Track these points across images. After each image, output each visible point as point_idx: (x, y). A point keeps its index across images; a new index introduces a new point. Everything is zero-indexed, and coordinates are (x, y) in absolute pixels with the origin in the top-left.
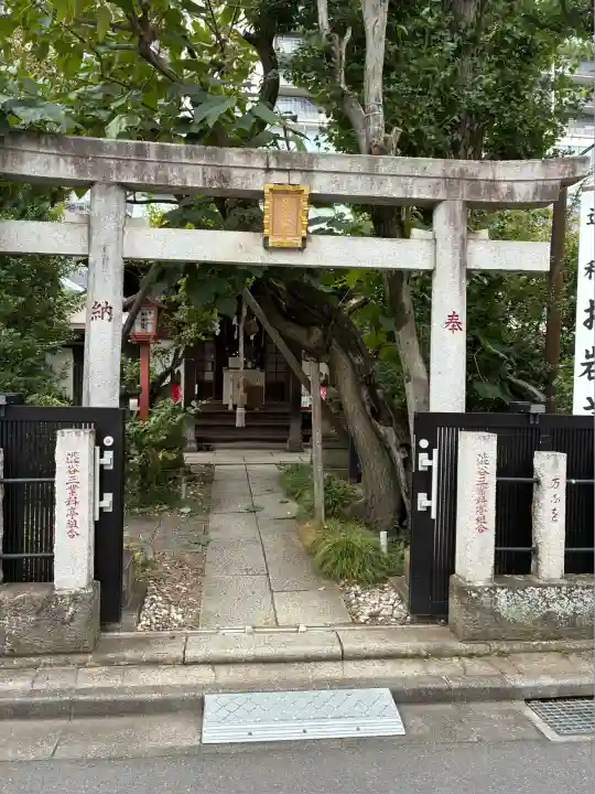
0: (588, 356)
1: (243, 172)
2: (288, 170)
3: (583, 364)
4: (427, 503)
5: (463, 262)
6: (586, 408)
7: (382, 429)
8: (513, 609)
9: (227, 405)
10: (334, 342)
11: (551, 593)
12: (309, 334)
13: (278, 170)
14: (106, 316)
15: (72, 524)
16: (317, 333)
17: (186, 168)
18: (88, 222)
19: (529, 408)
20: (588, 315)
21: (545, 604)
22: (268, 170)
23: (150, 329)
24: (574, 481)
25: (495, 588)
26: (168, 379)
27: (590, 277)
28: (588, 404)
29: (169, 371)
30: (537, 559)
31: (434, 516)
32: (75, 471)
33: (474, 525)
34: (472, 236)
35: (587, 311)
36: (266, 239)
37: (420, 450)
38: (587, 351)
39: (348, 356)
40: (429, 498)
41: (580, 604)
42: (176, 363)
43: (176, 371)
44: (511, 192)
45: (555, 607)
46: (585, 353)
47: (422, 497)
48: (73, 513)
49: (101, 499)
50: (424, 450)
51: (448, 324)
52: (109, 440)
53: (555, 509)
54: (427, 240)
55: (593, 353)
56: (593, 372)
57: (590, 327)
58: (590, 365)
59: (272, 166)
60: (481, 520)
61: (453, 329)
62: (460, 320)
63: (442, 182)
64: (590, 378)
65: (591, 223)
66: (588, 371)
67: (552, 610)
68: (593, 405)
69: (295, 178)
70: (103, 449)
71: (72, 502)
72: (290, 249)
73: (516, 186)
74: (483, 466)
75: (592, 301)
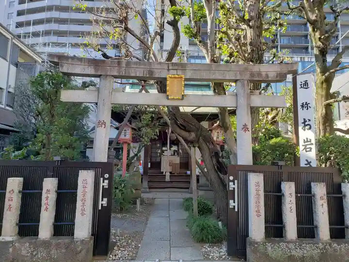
0: (305, 142)
1: (159, 70)
2: (177, 70)
3: (303, 146)
4: (234, 204)
5: (248, 104)
6: (305, 164)
7: (222, 176)
8: (275, 253)
9: (163, 172)
10: (201, 138)
11: (291, 246)
12: (190, 135)
13: (172, 69)
14: (103, 126)
15: (83, 210)
16: (193, 134)
17: (137, 69)
18: (98, 90)
19: (278, 163)
20: (303, 125)
21: (289, 251)
22: (168, 70)
24: (299, 195)
25: (265, 243)
27: (303, 110)
28: (307, 163)
29: (136, 155)
30: (285, 230)
31: (236, 210)
33: (255, 213)
35: (302, 123)
36: (168, 96)
38: (304, 140)
39: (207, 145)
40: (234, 202)
41: (305, 252)
42: (139, 151)
44: (267, 76)
45: (293, 253)
46: (303, 141)
47: (231, 202)
48: (84, 205)
49: (102, 200)
50: (231, 181)
51: (243, 129)
52: (107, 176)
53: (291, 207)
54: (233, 95)
55: (307, 141)
56: (308, 148)
57: (305, 130)
58: (306, 146)
59: (170, 68)
60: (258, 211)
61: (245, 131)
62: (248, 127)
63: (238, 73)
64: (306, 151)
65: (302, 87)
66: (305, 148)
67: (292, 254)
68: (309, 163)
69: (180, 72)
70: (104, 179)
71: (83, 200)
72: (177, 99)
73: (269, 74)
74: (258, 187)
75: (304, 120)
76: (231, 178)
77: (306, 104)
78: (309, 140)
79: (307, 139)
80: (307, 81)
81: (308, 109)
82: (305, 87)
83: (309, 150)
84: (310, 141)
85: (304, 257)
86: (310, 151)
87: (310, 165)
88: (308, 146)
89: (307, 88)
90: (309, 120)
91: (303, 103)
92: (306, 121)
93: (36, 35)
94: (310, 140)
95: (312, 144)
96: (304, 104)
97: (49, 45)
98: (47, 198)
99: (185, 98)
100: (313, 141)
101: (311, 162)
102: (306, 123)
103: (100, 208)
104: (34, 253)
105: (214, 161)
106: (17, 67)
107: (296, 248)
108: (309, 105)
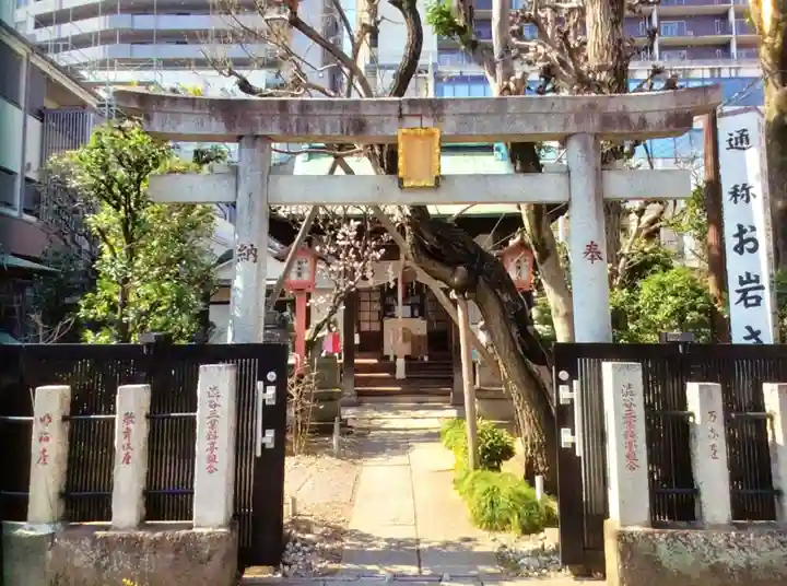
0: (742, 282)
1: (379, 119)
2: (421, 115)
3: (738, 291)
4: (571, 439)
5: (599, 192)
6: (746, 338)
8: (676, 558)
10: (481, 279)
11: (718, 540)
12: (455, 273)
13: (411, 115)
14: (252, 257)
15: (212, 459)
16: (462, 270)
18: (235, 172)
20: (736, 241)
21: (711, 553)
22: (401, 116)
25: (652, 534)
27: (736, 202)
28: (748, 333)
30: (701, 503)
31: (579, 453)
32: (215, 405)
33: (625, 462)
34: (606, 166)
35: (735, 236)
36: (401, 181)
37: (560, 382)
38: (741, 278)
39: (496, 294)
40: (573, 434)
41: (753, 555)
44: (643, 121)
45: (724, 558)
46: (738, 279)
47: (565, 432)
48: (212, 448)
49: (264, 435)
50: (563, 383)
51: (586, 253)
52: (272, 376)
53: (713, 446)
54: (561, 173)
55: (749, 279)
56: (752, 298)
57: (741, 252)
58: (745, 292)
59: (406, 111)
60: (631, 456)
61: (593, 258)
62: (599, 249)
63: (573, 117)
64: (747, 305)
65: (732, 147)
66: (744, 298)
67: (721, 560)
68: (755, 334)
69: (427, 122)
70: (267, 383)
71: (212, 437)
72: (424, 188)
73: (648, 116)
74: (628, 398)
75: (740, 227)
76: (564, 375)
77: (743, 188)
78: (753, 278)
79: (748, 275)
80: (744, 130)
81: (748, 200)
82: (739, 145)
83: (753, 301)
84: (757, 281)
85: (749, 567)
86: (758, 304)
87: (758, 340)
88: (750, 294)
89: (745, 149)
90: (753, 229)
91: (736, 186)
92: (745, 231)
93: (81, 42)
94: (757, 277)
95: (762, 288)
96: (739, 188)
97: (112, 64)
98: (127, 433)
99: (442, 183)
100: (765, 281)
101: (759, 332)
102: (745, 237)
103: (259, 454)
104: (104, 563)
105: (514, 334)
106: (42, 121)
107: (730, 547)
108: (751, 191)
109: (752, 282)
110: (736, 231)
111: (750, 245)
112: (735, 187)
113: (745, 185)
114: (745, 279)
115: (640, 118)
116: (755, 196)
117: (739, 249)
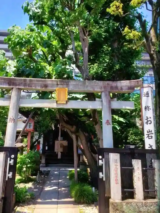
0: (148, 132)
1: (51, 85)
2: (63, 85)
3: (147, 135)
4: (102, 176)
5: (110, 107)
6: (149, 147)
7: (94, 155)
9: (56, 152)
10: (80, 129)
11: (140, 205)
12: (73, 127)
13: (60, 84)
14: (13, 121)
16: (75, 127)
17: (36, 84)
18: (10, 97)
19: (130, 146)
20: (146, 121)
22: (57, 84)
23: (32, 128)
24: (144, 168)
25: (122, 203)
26: (37, 143)
27: (146, 111)
28: (149, 146)
29: (37, 140)
31: (104, 180)
33: (115, 182)
34: (112, 100)
35: (146, 119)
37: (99, 159)
38: (147, 131)
39: (84, 134)
42: (39, 138)
43: (39, 140)
49: (9, 174)
51: (106, 123)
52: (13, 156)
53: (139, 177)
54: (100, 101)
55: (149, 131)
56: (150, 137)
57: (147, 124)
60: (116, 180)
61: (108, 124)
62: (110, 122)
63: (103, 87)
65: (145, 96)
66: (148, 136)
68: (151, 146)
69: (65, 86)
70: (11, 159)
72: (63, 104)
73: (123, 87)
74: (116, 163)
75: (147, 117)
76: (100, 157)
77: (148, 107)
78: (150, 131)
79: (149, 130)
80: (148, 92)
81: (149, 110)
84: (151, 132)
86: (152, 138)
87: (152, 148)
88: (150, 135)
89: (148, 97)
90: (150, 118)
92: (148, 118)
94: (151, 131)
95: (153, 134)
96: (147, 107)
100: (153, 132)
102: (148, 120)
103: (7, 179)
105: (88, 145)
108: (149, 108)
109: (150, 132)
110: (146, 118)
111: (150, 122)
112: (146, 107)
113: (148, 106)
114: (148, 131)
115: (121, 88)
116: (150, 109)
117: (147, 123)
